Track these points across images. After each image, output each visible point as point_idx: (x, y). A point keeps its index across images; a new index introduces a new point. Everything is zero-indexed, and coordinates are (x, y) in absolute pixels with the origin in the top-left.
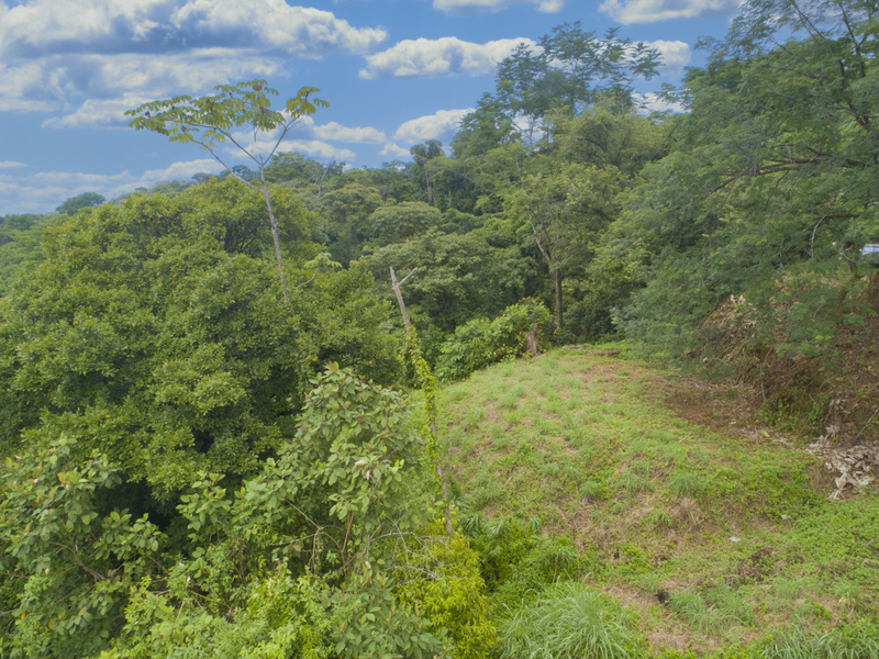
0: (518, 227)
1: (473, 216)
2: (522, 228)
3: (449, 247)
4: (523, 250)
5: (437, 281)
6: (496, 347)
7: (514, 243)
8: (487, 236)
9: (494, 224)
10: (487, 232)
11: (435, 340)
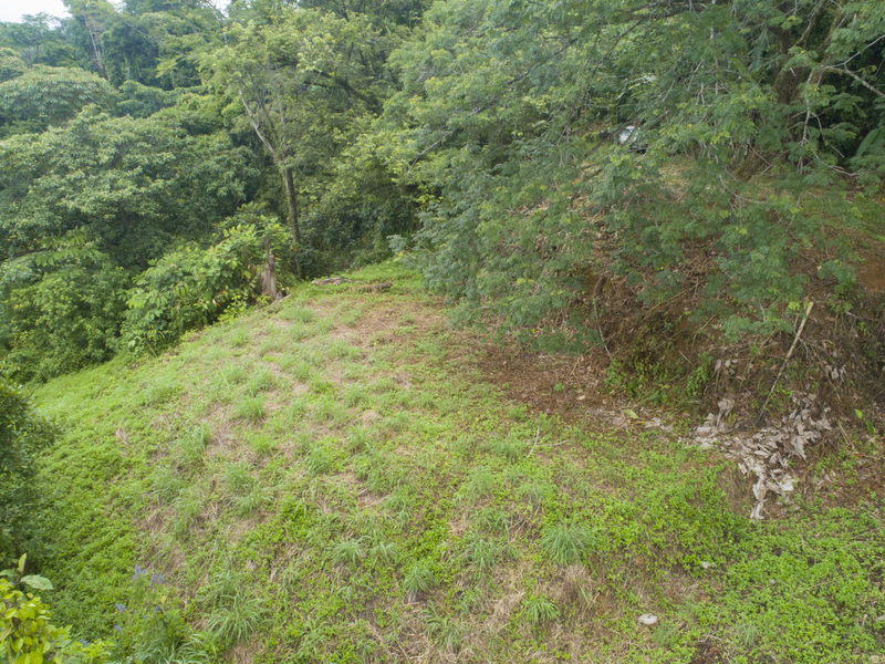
0: (223, 105)
1: (160, 90)
2: (230, 107)
3: (118, 138)
4: (234, 137)
5: (105, 195)
6: (215, 292)
7: (221, 127)
8: (182, 118)
9: (190, 102)
10: (180, 112)
11: (115, 286)
